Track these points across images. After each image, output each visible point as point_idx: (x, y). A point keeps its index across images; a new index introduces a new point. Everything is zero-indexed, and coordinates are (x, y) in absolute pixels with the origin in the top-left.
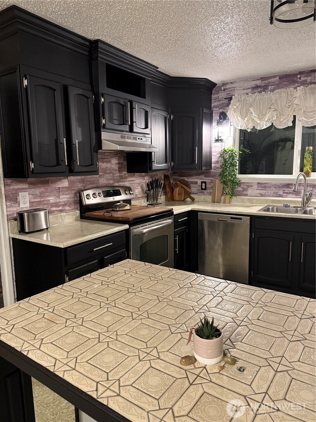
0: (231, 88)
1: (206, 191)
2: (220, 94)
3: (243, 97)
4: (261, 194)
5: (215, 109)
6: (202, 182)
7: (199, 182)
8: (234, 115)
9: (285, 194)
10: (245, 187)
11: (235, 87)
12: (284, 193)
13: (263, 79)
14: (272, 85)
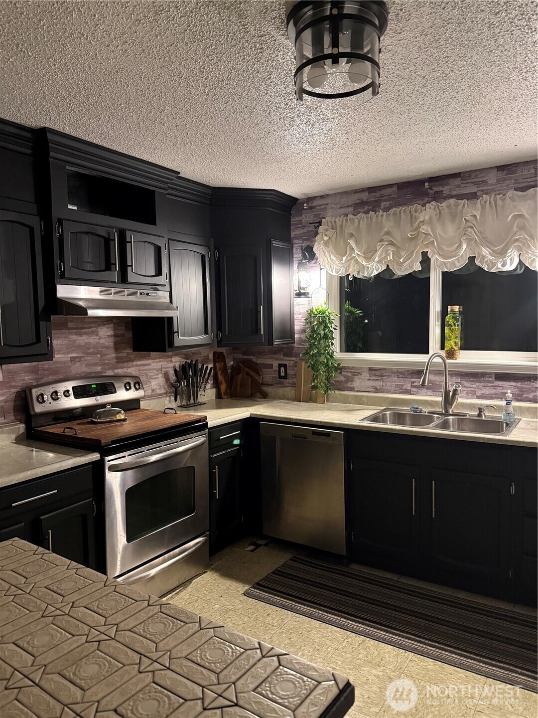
0: (320, 206)
1: (287, 380)
2: (304, 216)
3: (339, 221)
4: (376, 388)
5: (296, 241)
6: (280, 366)
7: (275, 364)
8: (324, 252)
9: (414, 389)
10: (350, 374)
11: (327, 204)
12: (412, 387)
13: (371, 189)
14: (386, 200)
